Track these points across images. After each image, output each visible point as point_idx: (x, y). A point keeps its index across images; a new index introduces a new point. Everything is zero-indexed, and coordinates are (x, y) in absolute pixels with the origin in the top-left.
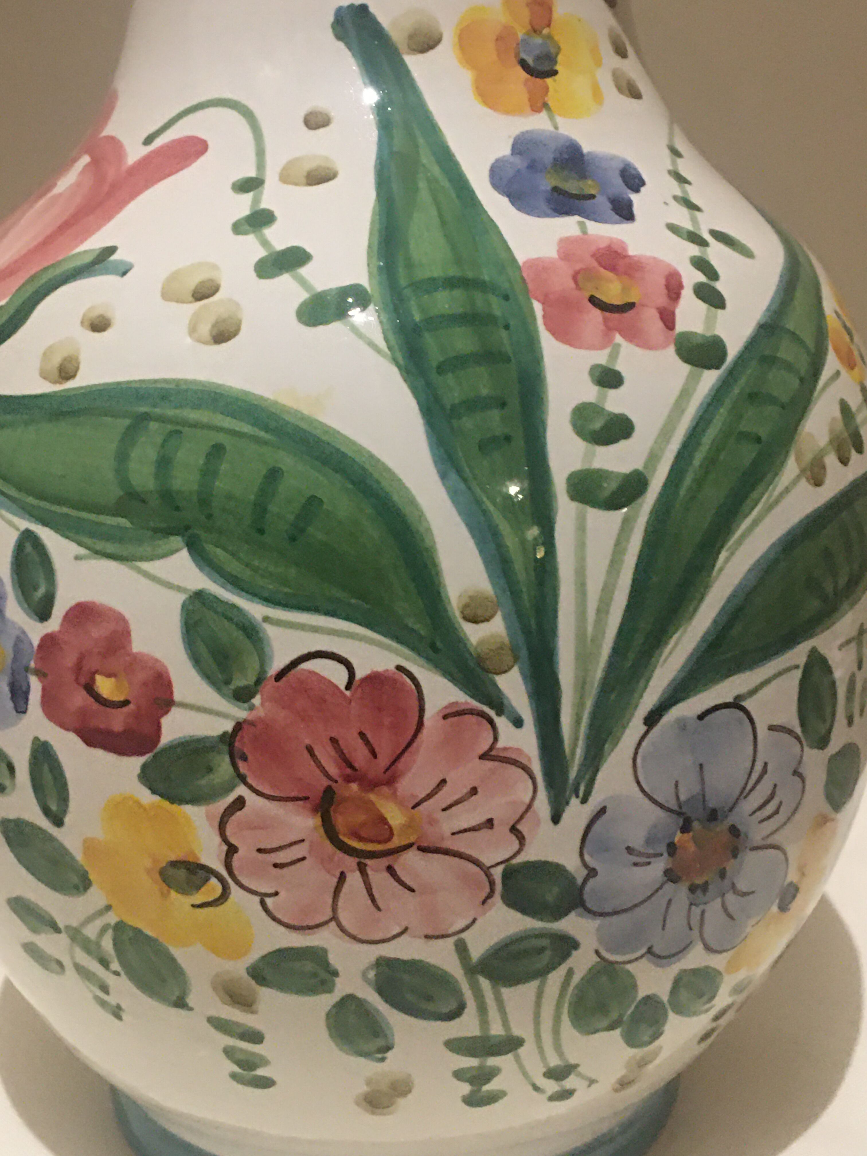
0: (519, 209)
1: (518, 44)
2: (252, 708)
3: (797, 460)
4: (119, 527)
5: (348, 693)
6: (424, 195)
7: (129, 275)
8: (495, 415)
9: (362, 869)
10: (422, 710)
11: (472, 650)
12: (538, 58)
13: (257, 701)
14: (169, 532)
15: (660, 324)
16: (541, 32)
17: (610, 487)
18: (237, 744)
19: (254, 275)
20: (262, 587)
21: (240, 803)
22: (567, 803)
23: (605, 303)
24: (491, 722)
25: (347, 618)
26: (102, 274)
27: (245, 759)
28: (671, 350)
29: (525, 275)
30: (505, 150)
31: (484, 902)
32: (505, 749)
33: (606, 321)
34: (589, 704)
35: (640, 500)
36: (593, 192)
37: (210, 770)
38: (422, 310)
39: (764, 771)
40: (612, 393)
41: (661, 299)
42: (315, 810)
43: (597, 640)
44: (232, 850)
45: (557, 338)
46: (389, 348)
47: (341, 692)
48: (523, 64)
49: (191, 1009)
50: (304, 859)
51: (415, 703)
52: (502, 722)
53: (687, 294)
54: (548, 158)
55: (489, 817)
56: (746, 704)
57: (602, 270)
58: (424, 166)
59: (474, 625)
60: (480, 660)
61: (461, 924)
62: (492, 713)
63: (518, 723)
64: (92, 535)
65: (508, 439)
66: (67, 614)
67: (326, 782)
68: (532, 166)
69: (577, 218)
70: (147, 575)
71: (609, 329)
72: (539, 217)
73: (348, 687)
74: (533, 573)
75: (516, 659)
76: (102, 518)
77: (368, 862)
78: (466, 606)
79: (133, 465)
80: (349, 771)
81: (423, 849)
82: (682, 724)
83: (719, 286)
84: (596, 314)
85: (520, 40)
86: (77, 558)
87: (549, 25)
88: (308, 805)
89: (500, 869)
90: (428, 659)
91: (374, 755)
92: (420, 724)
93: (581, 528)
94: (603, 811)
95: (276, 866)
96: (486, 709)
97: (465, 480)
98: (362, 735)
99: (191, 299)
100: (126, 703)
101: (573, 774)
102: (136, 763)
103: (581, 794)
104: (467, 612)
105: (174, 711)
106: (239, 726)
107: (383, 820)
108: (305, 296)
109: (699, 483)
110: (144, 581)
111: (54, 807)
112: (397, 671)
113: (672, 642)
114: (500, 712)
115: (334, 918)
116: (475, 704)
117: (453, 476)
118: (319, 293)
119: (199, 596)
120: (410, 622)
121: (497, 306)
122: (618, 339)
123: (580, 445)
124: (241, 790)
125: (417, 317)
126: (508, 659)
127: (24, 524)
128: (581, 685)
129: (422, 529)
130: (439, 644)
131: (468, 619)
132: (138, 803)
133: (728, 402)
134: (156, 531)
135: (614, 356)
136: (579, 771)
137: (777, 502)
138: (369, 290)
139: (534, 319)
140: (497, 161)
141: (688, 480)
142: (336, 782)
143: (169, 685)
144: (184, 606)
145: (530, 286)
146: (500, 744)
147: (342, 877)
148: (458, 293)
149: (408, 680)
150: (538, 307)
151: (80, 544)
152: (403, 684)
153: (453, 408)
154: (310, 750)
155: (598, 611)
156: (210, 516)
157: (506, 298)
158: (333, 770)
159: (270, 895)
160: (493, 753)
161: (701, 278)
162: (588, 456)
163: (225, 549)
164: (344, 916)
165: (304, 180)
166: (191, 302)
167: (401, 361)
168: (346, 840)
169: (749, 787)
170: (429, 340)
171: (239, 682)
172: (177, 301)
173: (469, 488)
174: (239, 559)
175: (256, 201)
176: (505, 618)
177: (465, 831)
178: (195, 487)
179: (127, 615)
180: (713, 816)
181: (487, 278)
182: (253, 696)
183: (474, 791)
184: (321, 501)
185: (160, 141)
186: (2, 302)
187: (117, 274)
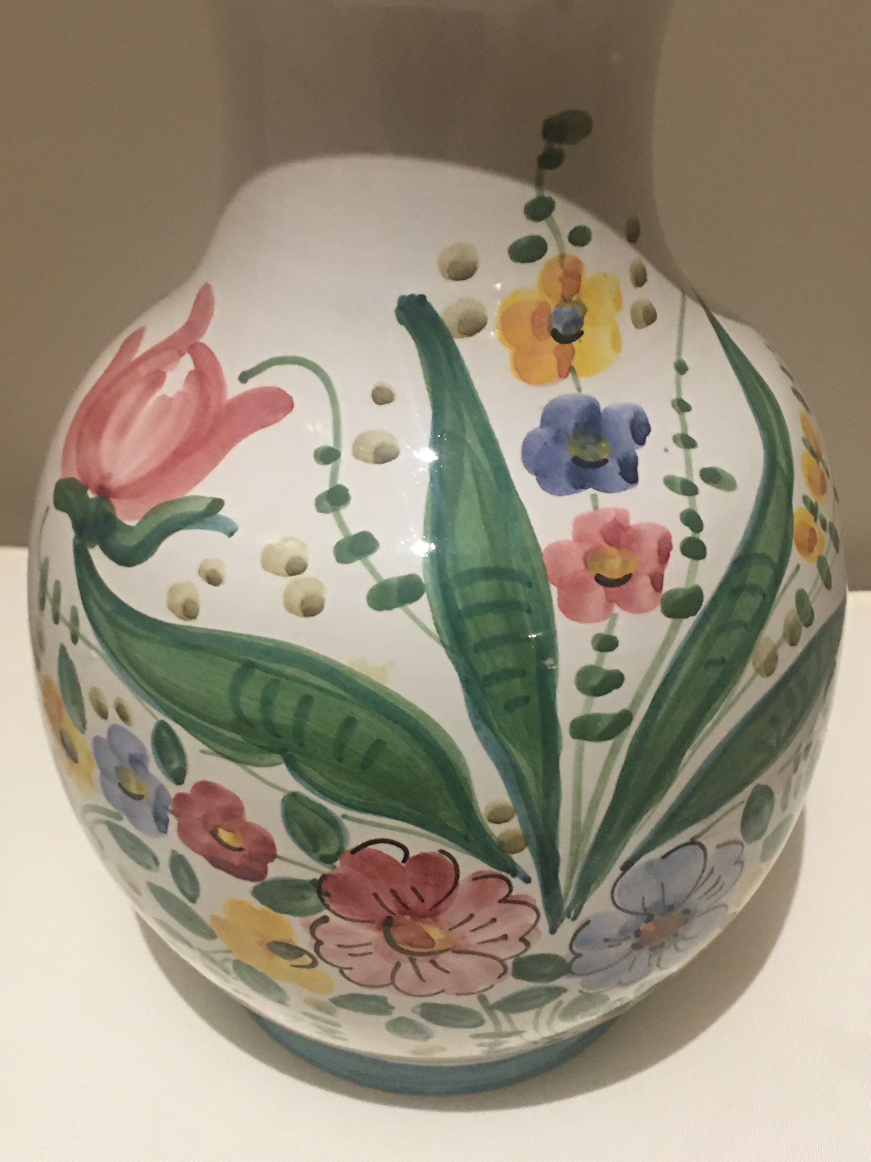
0: (543, 488)
1: (550, 317)
2: (334, 868)
3: (754, 663)
4: (234, 740)
5: (403, 865)
6: (469, 478)
7: (235, 534)
8: (517, 682)
9: (413, 962)
10: (457, 876)
11: (495, 840)
12: (566, 326)
13: (338, 863)
14: (271, 750)
15: (650, 588)
16: (570, 301)
17: (602, 726)
18: (323, 887)
19: (333, 558)
20: (342, 797)
21: (325, 919)
22: (562, 921)
23: (608, 579)
24: (509, 882)
25: (404, 820)
26: (213, 529)
27: (328, 895)
28: (658, 612)
29: (545, 562)
30: (535, 423)
31: (499, 977)
32: (517, 896)
33: (607, 594)
34: (580, 864)
35: (624, 732)
36: (605, 456)
37: (303, 898)
38: (464, 597)
39: (712, 871)
40: (609, 655)
41: (652, 565)
42: (379, 929)
43: (588, 828)
44: (319, 943)
45: (567, 616)
46: (438, 631)
47: (399, 864)
48: (555, 334)
49: (288, 1006)
50: (371, 953)
51: (453, 872)
52: (516, 882)
53: (676, 554)
54: (570, 424)
55: (505, 933)
56: (700, 840)
57: (607, 547)
58: (468, 444)
59: (497, 825)
60: (501, 845)
61: (482, 988)
62: (509, 876)
63: (527, 880)
64: (214, 740)
65: (527, 699)
66: (196, 784)
67: (387, 914)
68: (557, 438)
69: (591, 491)
70: (255, 775)
71: (610, 601)
72: (560, 495)
73: (404, 861)
74: (541, 790)
75: (527, 844)
76: (220, 730)
77: (416, 957)
78: (492, 813)
79: (244, 699)
80: (404, 909)
81: (455, 952)
82: (650, 864)
83: (703, 536)
84: (600, 590)
85: (552, 312)
86: (203, 752)
87: (578, 291)
88: (374, 925)
89: (511, 960)
90: (463, 846)
91: (422, 901)
92: (456, 883)
93: (579, 757)
94: (587, 923)
95: (350, 955)
96: (505, 874)
97: (493, 731)
98: (414, 889)
99: (285, 573)
100: (240, 849)
101: (567, 904)
102: (250, 885)
103: (572, 915)
104: (492, 817)
105: (277, 861)
106: (324, 877)
107: (428, 936)
108: (372, 583)
109: (673, 708)
110: (252, 778)
111: (189, 892)
112: (440, 853)
113: (645, 817)
114: (514, 875)
115: (393, 983)
116: (496, 871)
117: (485, 730)
118: (385, 581)
119: (294, 795)
120: (450, 824)
121: (522, 594)
122: (617, 609)
123: (582, 698)
124: (326, 912)
125: (460, 607)
126: (522, 844)
127: (161, 717)
128: (574, 854)
129: (459, 764)
130: (471, 837)
131: (491, 821)
132: (251, 907)
133: (700, 641)
134: (262, 748)
135: (612, 625)
136: (571, 903)
137: (733, 703)
138: (423, 581)
139: (550, 599)
140: (529, 435)
141: (665, 706)
142: (394, 914)
143: (273, 846)
144: (283, 800)
145: (549, 572)
146: (514, 893)
147: (398, 965)
148: (492, 583)
149: (448, 859)
150: (554, 591)
151: (204, 743)
152: (444, 860)
153: (486, 678)
154: (376, 895)
155: (590, 809)
156: (302, 745)
157: (530, 585)
158: (392, 907)
159: (346, 969)
160: (509, 898)
161: (688, 533)
162: (588, 705)
163: (315, 769)
164: (397, 983)
165: (371, 457)
166: (285, 576)
167: (447, 643)
168: (401, 946)
169: (700, 884)
170: (469, 626)
171: (324, 851)
172: (275, 573)
173: (496, 735)
174: (323, 776)
175: (334, 475)
176: (521, 821)
177: (487, 941)
178: (290, 723)
179: (242, 798)
180: (671, 908)
181: (515, 567)
182: (336, 860)
183: (494, 920)
184: (385, 743)
185: (254, 383)
186: (133, 523)
187: (225, 533)
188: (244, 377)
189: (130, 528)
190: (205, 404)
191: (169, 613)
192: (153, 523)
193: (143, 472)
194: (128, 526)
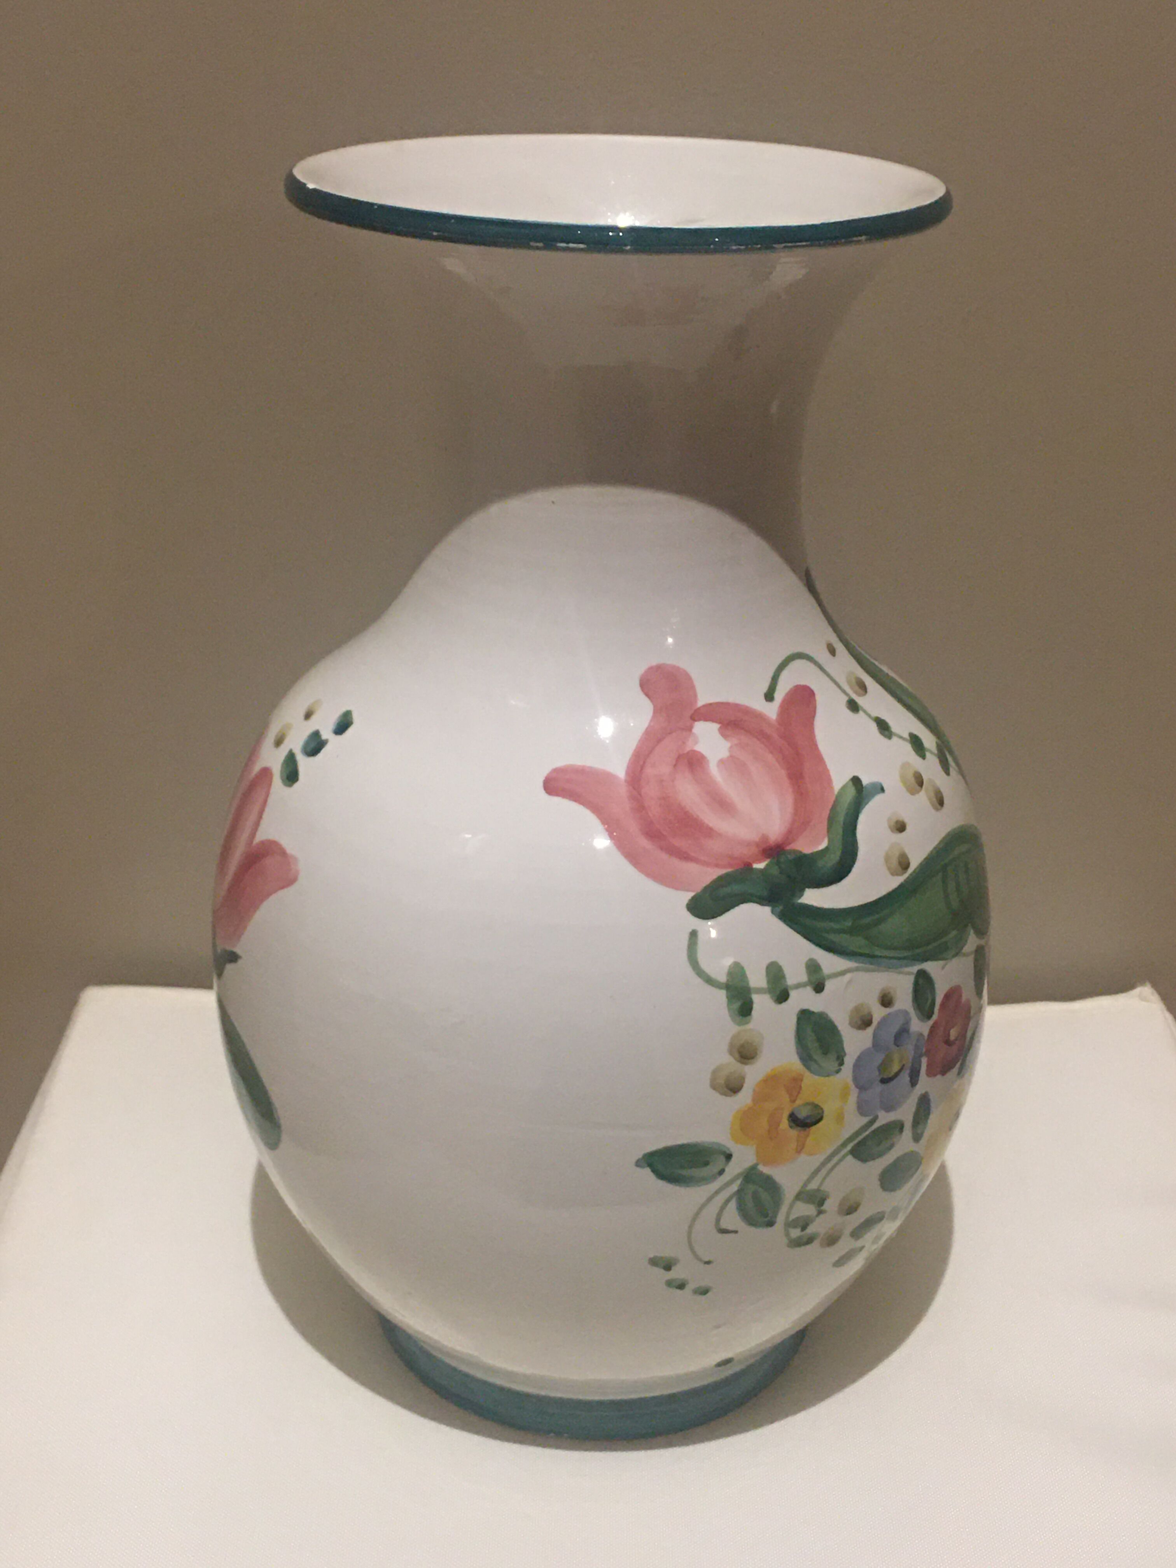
7: (884, 788)
26: (871, 798)
86: (943, 965)
127: (917, 968)
185: (780, 695)
186: (824, 845)
187: (879, 793)
188: (769, 696)
189: (827, 849)
190: (762, 736)
191: (896, 877)
192: (839, 829)
193: (790, 809)
194: (822, 850)
